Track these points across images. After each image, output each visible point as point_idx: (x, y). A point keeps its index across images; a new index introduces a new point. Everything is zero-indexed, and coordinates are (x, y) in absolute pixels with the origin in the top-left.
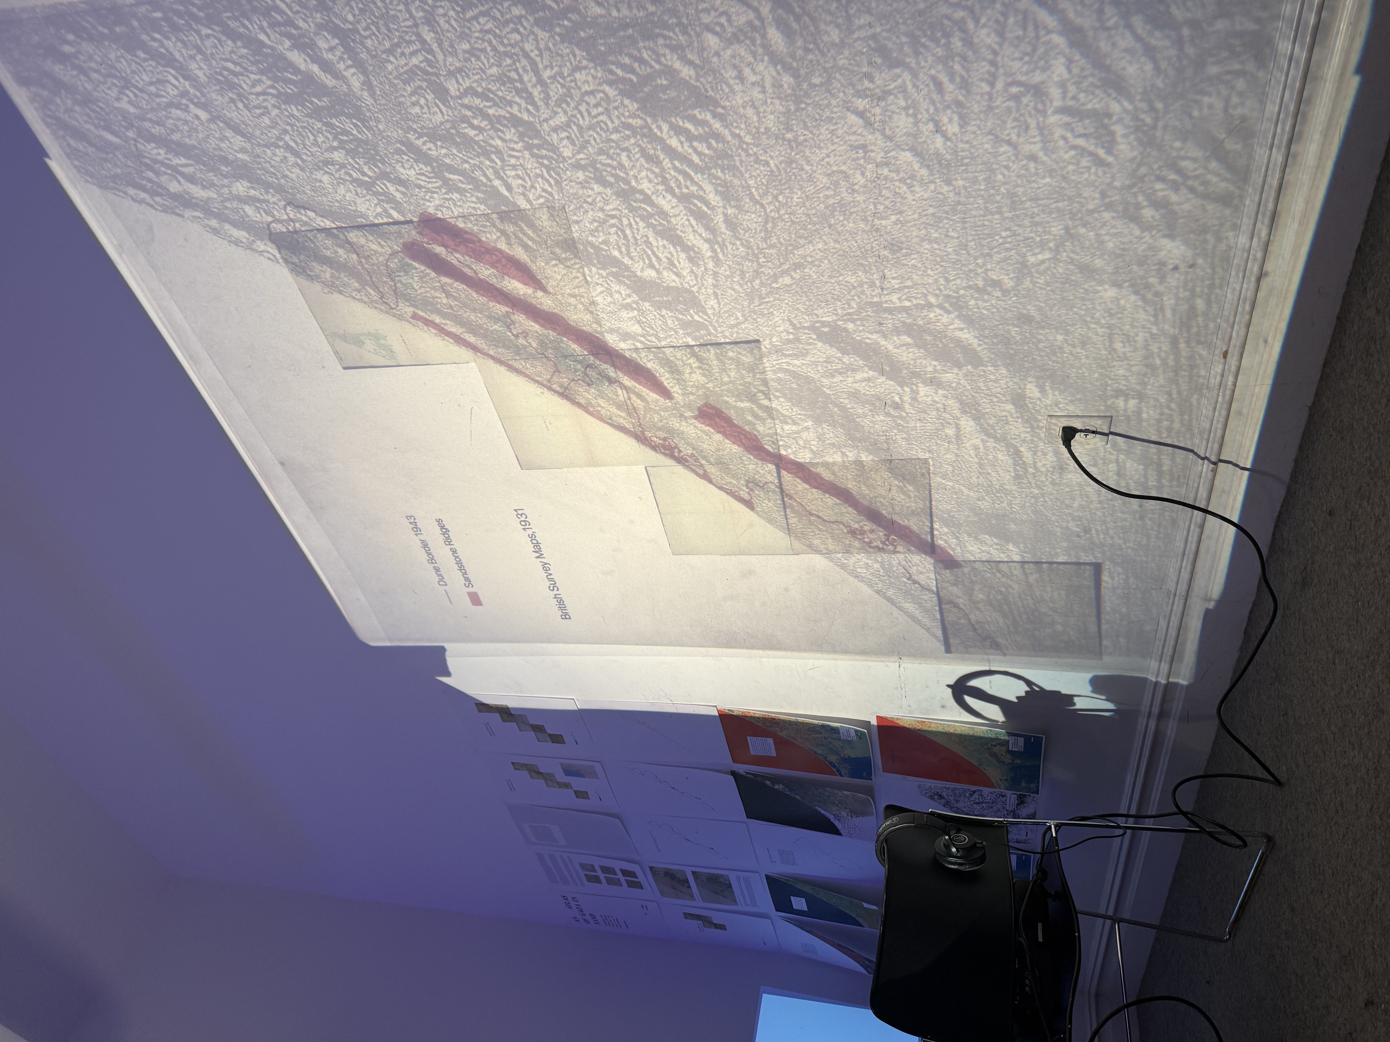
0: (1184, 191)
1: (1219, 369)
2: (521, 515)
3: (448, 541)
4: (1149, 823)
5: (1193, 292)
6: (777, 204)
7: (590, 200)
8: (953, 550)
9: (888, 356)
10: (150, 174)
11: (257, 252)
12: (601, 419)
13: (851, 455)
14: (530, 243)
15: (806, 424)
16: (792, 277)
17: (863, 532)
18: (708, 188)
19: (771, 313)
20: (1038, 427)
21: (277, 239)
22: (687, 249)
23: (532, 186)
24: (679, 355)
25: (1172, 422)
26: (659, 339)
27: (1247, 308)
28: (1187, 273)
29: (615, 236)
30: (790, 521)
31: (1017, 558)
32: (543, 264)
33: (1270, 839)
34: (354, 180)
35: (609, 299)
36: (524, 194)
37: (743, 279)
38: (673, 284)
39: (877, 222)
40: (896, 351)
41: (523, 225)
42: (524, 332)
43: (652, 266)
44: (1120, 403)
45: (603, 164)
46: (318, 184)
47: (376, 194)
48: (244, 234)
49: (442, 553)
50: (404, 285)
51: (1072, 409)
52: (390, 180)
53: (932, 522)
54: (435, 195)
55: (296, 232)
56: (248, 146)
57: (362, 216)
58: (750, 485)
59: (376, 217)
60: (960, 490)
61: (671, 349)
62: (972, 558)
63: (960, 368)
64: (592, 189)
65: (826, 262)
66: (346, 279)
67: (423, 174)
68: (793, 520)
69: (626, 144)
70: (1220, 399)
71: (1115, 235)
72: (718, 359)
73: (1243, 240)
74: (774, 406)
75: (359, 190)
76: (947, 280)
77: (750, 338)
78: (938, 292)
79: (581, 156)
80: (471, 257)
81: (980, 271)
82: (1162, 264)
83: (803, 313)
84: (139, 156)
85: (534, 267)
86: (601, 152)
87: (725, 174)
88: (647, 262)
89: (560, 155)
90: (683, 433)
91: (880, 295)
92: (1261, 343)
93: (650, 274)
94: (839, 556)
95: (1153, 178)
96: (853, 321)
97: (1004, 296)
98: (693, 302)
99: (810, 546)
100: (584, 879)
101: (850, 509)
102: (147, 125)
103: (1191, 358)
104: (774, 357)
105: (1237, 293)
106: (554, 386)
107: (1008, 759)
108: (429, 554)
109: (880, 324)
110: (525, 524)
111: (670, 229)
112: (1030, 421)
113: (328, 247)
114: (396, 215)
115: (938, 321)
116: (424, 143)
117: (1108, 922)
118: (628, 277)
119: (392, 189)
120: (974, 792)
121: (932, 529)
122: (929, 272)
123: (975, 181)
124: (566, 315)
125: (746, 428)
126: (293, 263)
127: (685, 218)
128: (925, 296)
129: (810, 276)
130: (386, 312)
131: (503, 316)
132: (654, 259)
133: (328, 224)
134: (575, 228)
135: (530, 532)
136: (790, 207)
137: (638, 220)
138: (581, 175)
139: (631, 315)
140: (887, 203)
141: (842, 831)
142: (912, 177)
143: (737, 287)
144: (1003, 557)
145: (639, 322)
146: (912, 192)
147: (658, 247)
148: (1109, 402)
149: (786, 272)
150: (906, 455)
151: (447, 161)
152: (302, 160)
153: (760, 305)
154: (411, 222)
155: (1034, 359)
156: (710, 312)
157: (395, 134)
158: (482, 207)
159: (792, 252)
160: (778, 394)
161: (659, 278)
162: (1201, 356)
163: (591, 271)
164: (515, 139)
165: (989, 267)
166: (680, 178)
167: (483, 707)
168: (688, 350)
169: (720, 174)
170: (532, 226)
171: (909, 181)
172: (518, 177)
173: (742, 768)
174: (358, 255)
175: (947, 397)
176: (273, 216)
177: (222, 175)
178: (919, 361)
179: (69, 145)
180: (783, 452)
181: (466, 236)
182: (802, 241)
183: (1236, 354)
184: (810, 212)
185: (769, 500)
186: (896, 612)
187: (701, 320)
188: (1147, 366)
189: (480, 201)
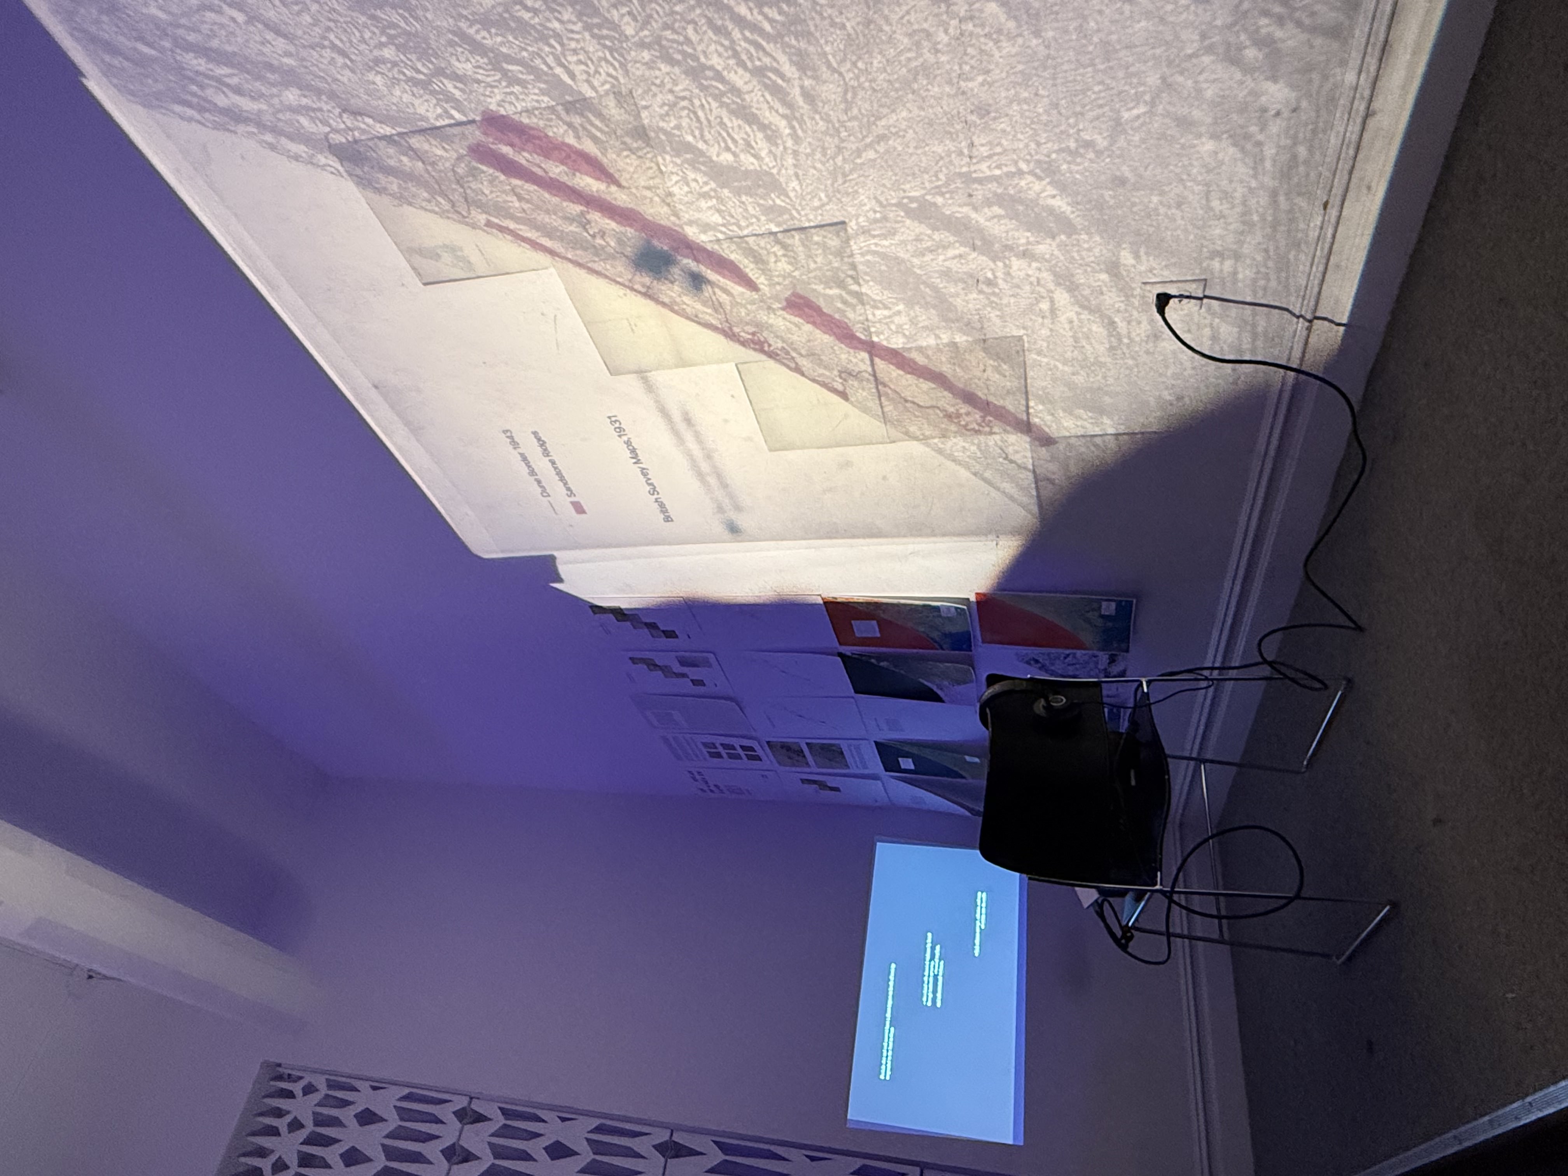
0: (1290, 25)
1: (1318, 221)
2: (615, 421)
3: (546, 453)
4: (1233, 674)
5: (1295, 137)
6: (856, 71)
7: (658, 82)
8: (1049, 427)
9: (980, 230)
10: (194, 88)
11: (318, 166)
12: (688, 318)
13: (945, 338)
14: (598, 134)
15: (897, 308)
16: (876, 151)
17: (959, 416)
18: (783, 59)
19: (857, 192)
20: (1133, 296)
21: (338, 151)
22: (763, 127)
23: (597, 72)
24: (762, 243)
25: (1269, 280)
26: (740, 227)
27: (1351, 152)
28: (1289, 119)
29: (687, 120)
30: (886, 409)
31: (1111, 431)
32: (614, 156)
33: (1349, 681)
34: (410, 80)
35: (686, 189)
36: (588, 81)
37: (824, 155)
38: (752, 167)
39: (962, 83)
40: (988, 223)
41: (590, 115)
42: (600, 231)
43: (728, 149)
44: (1216, 264)
45: (668, 40)
46: (372, 87)
47: (433, 93)
48: (303, 148)
49: (542, 465)
50: (473, 190)
51: (1168, 275)
52: (447, 77)
53: (1027, 400)
54: (496, 90)
55: (356, 141)
56: (292, 49)
57: (423, 118)
58: (843, 375)
59: (436, 119)
60: (1055, 366)
61: (754, 238)
62: (1067, 434)
63: (1053, 238)
64: (660, 70)
65: (911, 131)
66: (414, 189)
67: (479, 67)
68: (889, 408)
69: (693, 16)
70: (1318, 253)
71: (1214, 81)
72: (803, 245)
73: (1350, 77)
74: (864, 290)
75: (414, 89)
76: (1038, 144)
77: (835, 220)
78: (1028, 157)
79: (646, 33)
80: (539, 155)
81: (1071, 131)
82: (1264, 110)
83: (889, 189)
84: (180, 69)
85: (605, 161)
86: (666, 27)
87: (799, 41)
88: (723, 145)
89: (622, 33)
90: (772, 326)
91: (969, 165)
92: (1365, 191)
93: (727, 158)
94: (936, 441)
95: (1256, 13)
96: (942, 194)
97: (1097, 157)
98: (775, 186)
99: (907, 433)
100: (707, 755)
101: (946, 393)
102: (181, 32)
103: (1291, 211)
104: (862, 239)
105: (1341, 138)
106: (636, 287)
107: (1099, 622)
108: (529, 467)
109: (970, 196)
110: (620, 431)
111: (744, 107)
112: (1126, 292)
113: (390, 155)
114: (458, 116)
115: (1030, 189)
116: (477, 32)
117: (1192, 763)
118: (703, 164)
119: (450, 86)
120: (1068, 655)
121: (1028, 407)
122: (1020, 136)
123: (1066, 31)
124: (641, 209)
125: (837, 316)
126: (357, 176)
127: (760, 93)
128: (1016, 163)
129: (895, 149)
130: (459, 222)
131: (577, 215)
132: (729, 142)
133: (388, 130)
134: (644, 114)
135: (625, 438)
136: (870, 73)
137: (710, 99)
138: (646, 55)
139: (710, 204)
140: (973, 62)
141: (944, 698)
142: (999, 31)
143: (819, 165)
144: (1097, 431)
145: (719, 211)
146: (998, 48)
147: (733, 128)
148: (1205, 265)
149: (869, 146)
150: (1000, 334)
151: (504, 50)
152: (351, 60)
153: (845, 182)
154: (473, 122)
155: (1128, 224)
156: (792, 194)
157: (445, 24)
158: (546, 99)
159: (874, 124)
160: (867, 278)
161: (736, 161)
162: (1301, 209)
163: (664, 159)
164: (574, 19)
165: (1081, 127)
166: (752, 50)
167: (597, 609)
168: (772, 238)
169: (794, 42)
170: (599, 115)
171: (995, 36)
172: (580, 62)
173: (847, 650)
174: (423, 162)
175: (1040, 269)
176: (330, 126)
177: (269, 83)
178: (1010, 234)
179: (103, 61)
180: (875, 339)
181: (532, 132)
182: (885, 111)
183: (1338, 202)
184: (891, 78)
185: (863, 389)
186: (994, 493)
187: (783, 204)
188: (1244, 223)
189: (543, 92)
